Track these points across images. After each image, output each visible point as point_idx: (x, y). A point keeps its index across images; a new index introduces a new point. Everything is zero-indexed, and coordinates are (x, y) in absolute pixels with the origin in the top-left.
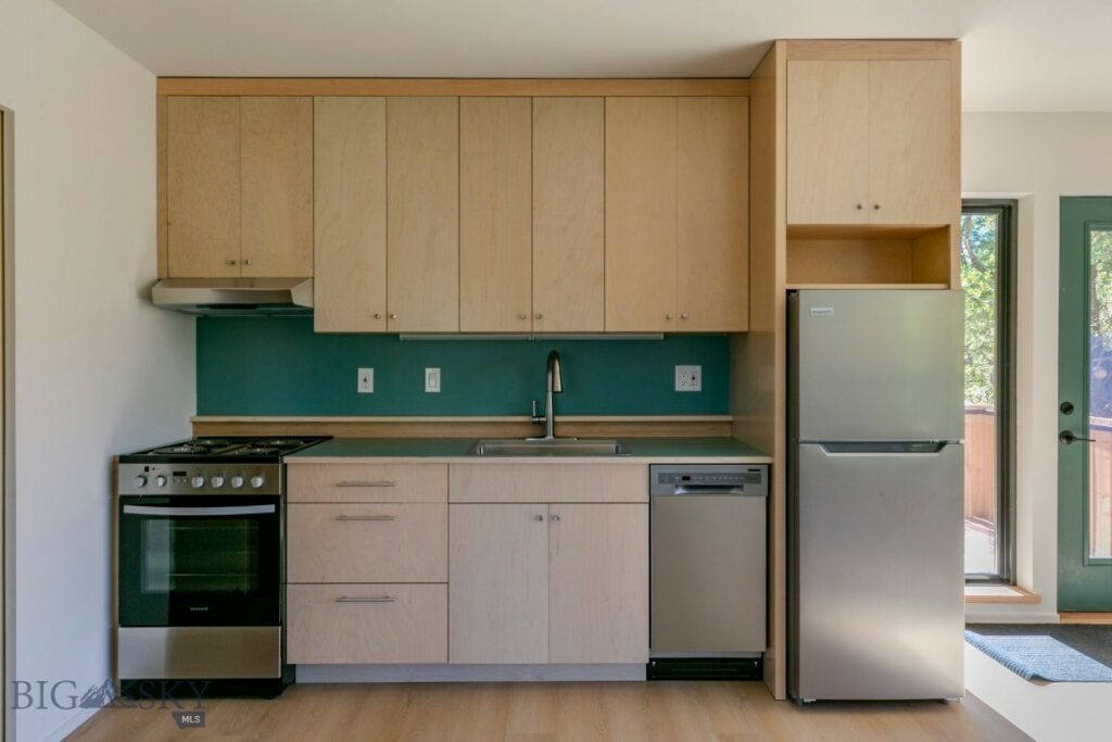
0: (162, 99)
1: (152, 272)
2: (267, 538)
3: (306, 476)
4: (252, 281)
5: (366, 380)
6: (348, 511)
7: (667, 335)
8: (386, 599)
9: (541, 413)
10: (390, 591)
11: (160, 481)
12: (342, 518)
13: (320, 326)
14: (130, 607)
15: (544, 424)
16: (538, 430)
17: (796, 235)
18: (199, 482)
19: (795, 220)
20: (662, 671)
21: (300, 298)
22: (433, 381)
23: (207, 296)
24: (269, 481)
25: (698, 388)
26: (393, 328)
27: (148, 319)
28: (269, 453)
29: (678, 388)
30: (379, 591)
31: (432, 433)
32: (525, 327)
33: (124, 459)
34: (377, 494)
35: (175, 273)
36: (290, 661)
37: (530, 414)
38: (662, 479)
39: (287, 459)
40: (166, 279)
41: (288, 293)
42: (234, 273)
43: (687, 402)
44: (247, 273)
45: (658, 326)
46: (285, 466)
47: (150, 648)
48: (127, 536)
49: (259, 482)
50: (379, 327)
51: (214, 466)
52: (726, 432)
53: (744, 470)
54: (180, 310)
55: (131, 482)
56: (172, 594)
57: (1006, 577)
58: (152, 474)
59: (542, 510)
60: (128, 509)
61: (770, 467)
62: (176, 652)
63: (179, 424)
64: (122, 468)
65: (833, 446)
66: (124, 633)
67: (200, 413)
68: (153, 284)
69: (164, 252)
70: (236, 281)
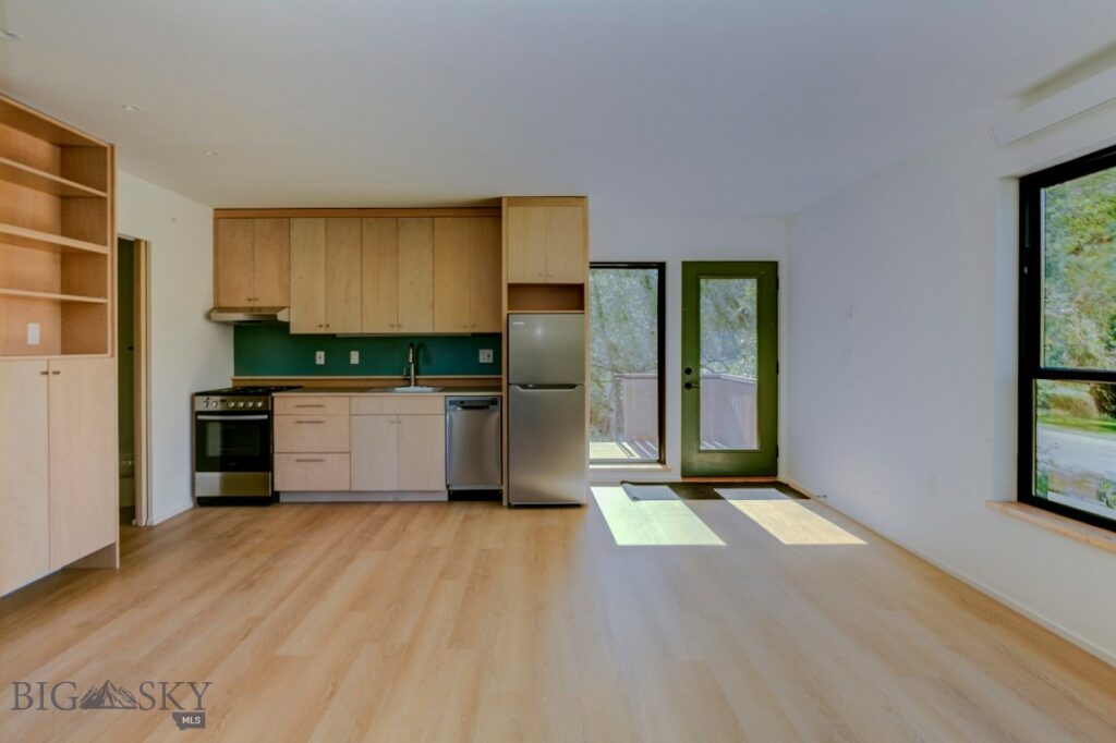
0: (216, 219)
1: (211, 306)
2: (266, 430)
3: (283, 404)
4: (260, 309)
5: (320, 358)
6: (302, 419)
7: (474, 335)
8: (320, 460)
9: (409, 374)
10: (323, 456)
11: (214, 404)
12: (299, 422)
13: (293, 331)
14: (201, 462)
15: (409, 380)
16: (407, 383)
17: (511, 286)
18: (233, 404)
19: (512, 281)
20: (456, 496)
21: (282, 316)
22: (355, 358)
23: (240, 317)
24: (266, 403)
25: (491, 361)
26: (329, 331)
27: (210, 328)
28: (266, 392)
29: (481, 361)
30: (317, 456)
31: (348, 384)
32: (395, 331)
33: (198, 394)
34: (316, 410)
35: (223, 305)
36: (277, 488)
37: (402, 374)
38: (451, 403)
39: (274, 394)
40: (219, 309)
41: (275, 316)
42: (250, 304)
43: (485, 368)
44: (257, 304)
45: (468, 331)
46: (273, 398)
47: (211, 482)
48: (200, 429)
49: (260, 404)
50: (322, 331)
51: (239, 398)
52: (491, 384)
53: (489, 398)
54: (226, 323)
55: (201, 405)
56: (221, 457)
57: (662, 461)
58: (210, 401)
59: (394, 418)
60: (200, 417)
61: (501, 397)
62: (225, 483)
63: (225, 379)
64: (197, 398)
65: (524, 386)
66: (198, 475)
67: (236, 375)
68: (211, 311)
69: (217, 295)
70: (252, 309)
